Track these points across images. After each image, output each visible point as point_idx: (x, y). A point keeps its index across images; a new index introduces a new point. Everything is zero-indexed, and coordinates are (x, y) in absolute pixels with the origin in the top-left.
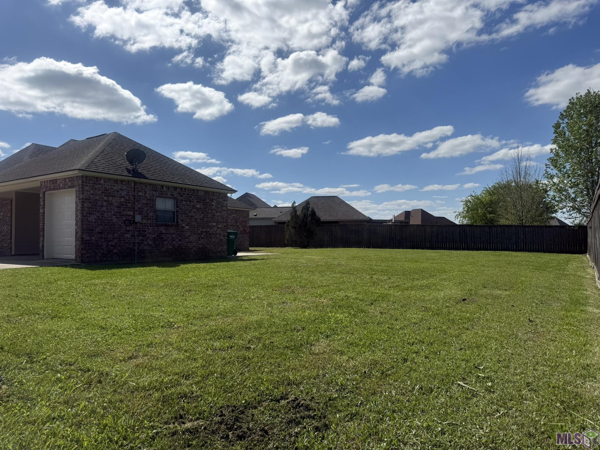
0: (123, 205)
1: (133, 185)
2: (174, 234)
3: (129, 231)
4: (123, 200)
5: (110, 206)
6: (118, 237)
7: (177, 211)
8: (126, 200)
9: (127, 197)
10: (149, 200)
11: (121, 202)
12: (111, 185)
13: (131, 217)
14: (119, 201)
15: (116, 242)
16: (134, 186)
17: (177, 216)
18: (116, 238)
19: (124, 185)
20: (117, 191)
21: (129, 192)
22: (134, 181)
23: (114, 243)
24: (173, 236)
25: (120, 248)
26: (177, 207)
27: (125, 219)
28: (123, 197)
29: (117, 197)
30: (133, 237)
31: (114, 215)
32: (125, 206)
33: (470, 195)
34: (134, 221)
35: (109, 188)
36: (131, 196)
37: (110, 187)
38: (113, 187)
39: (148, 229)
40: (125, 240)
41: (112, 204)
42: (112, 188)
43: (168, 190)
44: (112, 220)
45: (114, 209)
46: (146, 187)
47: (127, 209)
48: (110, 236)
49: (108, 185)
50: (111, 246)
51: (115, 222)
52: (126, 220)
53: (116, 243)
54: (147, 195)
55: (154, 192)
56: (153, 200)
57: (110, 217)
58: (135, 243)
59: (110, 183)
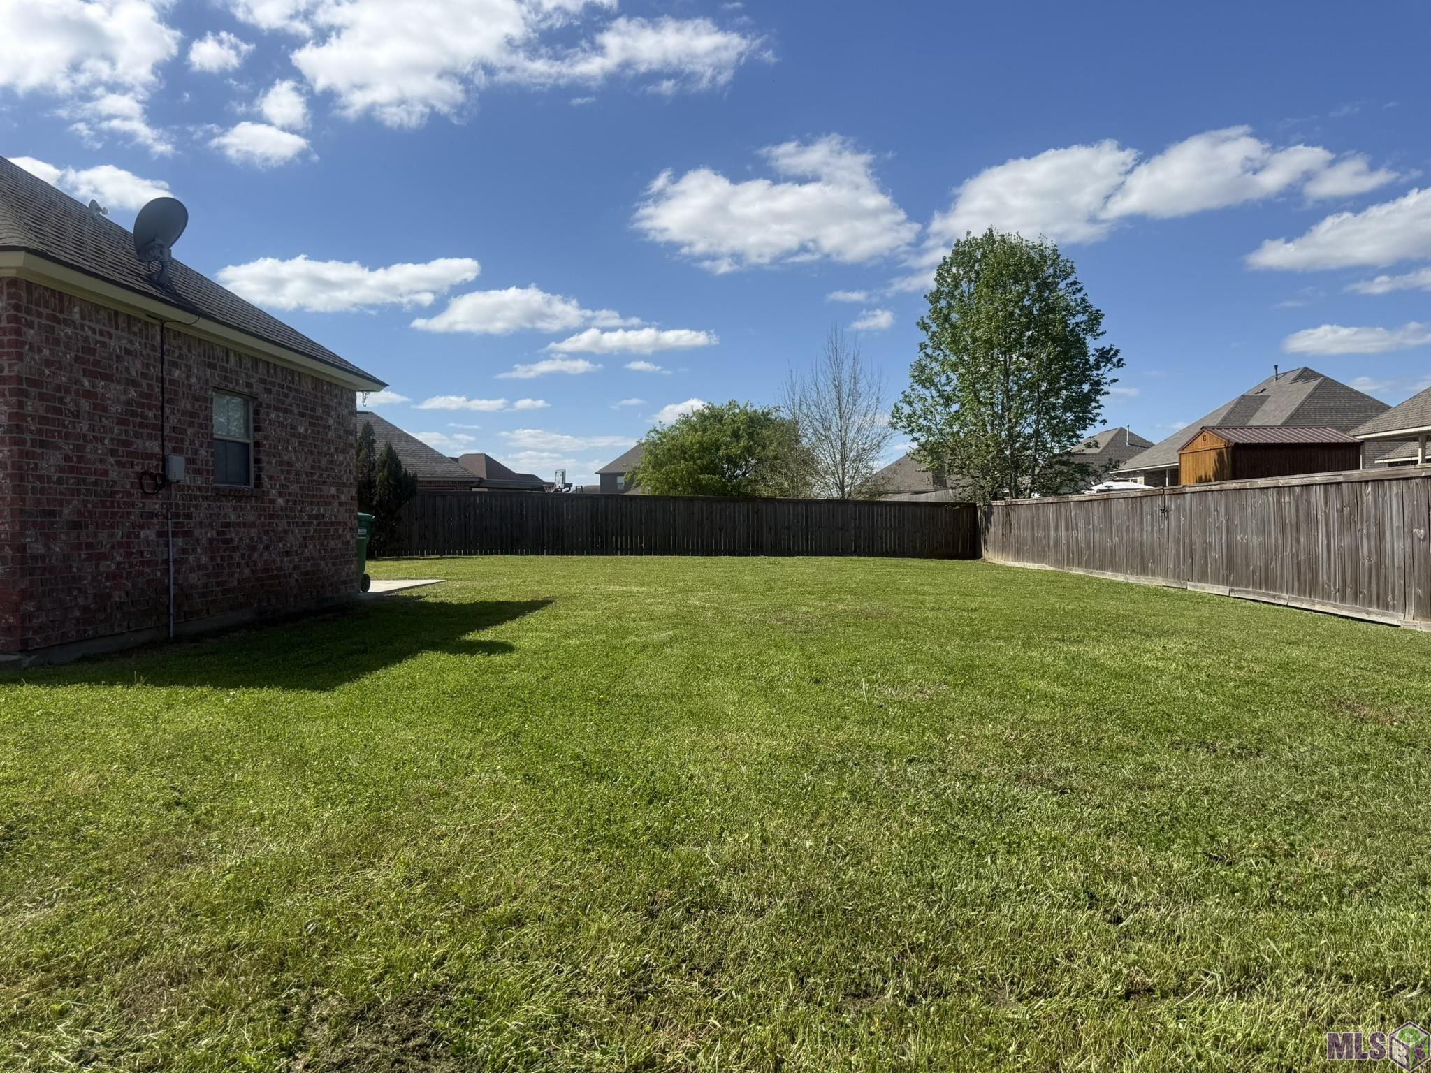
0: (134, 414)
1: (159, 338)
2: (253, 525)
3: (151, 515)
4: (133, 393)
5: (100, 417)
6: (125, 539)
7: (257, 444)
8: (141, 395)
9: (144, 383)
10: (197, 400)
11: (129, 403)
12: (101, 333)
13: (155, 463)
14: (123, 398)
15: (118, 558)
16: (162, 342)
17: (257, 461)
18: (120, 545)
19: (135, 334)
20: (118, 357)
21: (148, 366)
22: (162, 320)
23: (113, 567)
24: (253, 531)
25: (129, 584)
26: (257, 429)
27: (138, 468)
28: (134, 383)
29: (119, 382)
30: (161, 540)
31: (113, 452)
32: (139, 419)
33: (652, 428)
34: (164, 477)
35: (97, 342)
36: (154, 382)
37: (98, 337)
38: (106, 340)
39: (196, 506)
40: (142, 552)
41: (105, 409)
42: (104, 344)
43: (240, 367)
44: (105, 473)
45: (111, 430)
46: (190, 351)
47: (146, 431)
48: (103, 535)
49: (94, 331)
50: (107, 579)
51: (115, 482)
52: (144, 473)
53: (119, 564)
54: (193, 380)
55: (208, 371)
56: (205, 400)
57: (101, 461)
58: (167, 562)
59: (98, 322)
